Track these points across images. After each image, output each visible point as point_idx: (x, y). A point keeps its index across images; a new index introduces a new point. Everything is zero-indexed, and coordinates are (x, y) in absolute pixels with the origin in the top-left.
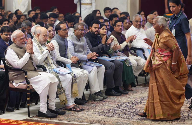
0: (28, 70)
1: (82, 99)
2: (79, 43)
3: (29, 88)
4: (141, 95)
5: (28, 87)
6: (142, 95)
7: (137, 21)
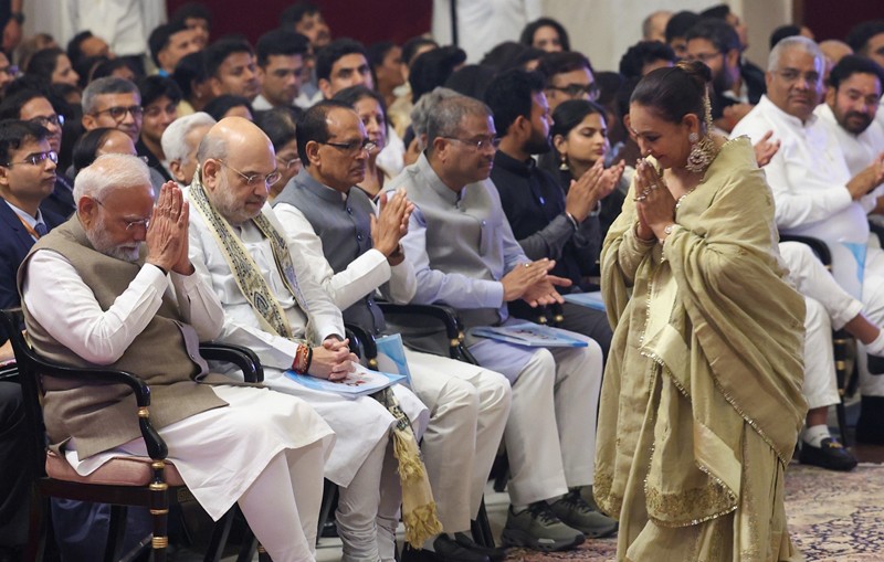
0: (156, 379)
1: (470, 536)
2: (452, 215)
3: (163, 481)
4: (813, 511)
5: (158, 475)
6: (821, 510)
7: (791, 74)
